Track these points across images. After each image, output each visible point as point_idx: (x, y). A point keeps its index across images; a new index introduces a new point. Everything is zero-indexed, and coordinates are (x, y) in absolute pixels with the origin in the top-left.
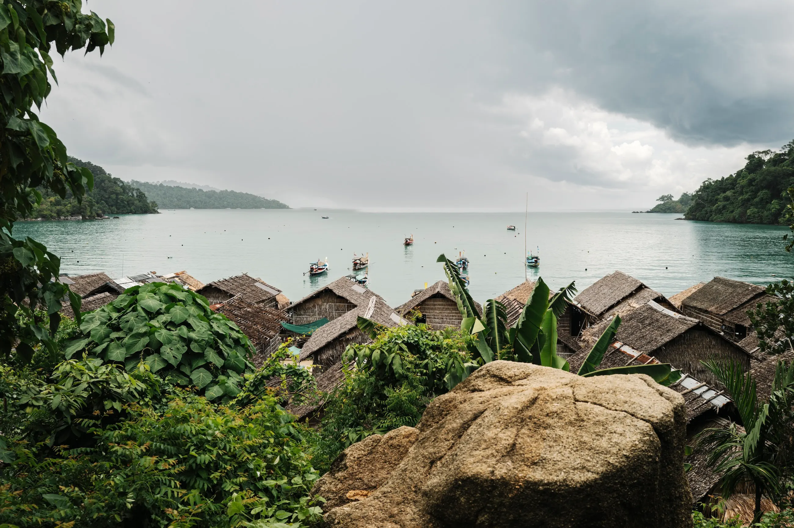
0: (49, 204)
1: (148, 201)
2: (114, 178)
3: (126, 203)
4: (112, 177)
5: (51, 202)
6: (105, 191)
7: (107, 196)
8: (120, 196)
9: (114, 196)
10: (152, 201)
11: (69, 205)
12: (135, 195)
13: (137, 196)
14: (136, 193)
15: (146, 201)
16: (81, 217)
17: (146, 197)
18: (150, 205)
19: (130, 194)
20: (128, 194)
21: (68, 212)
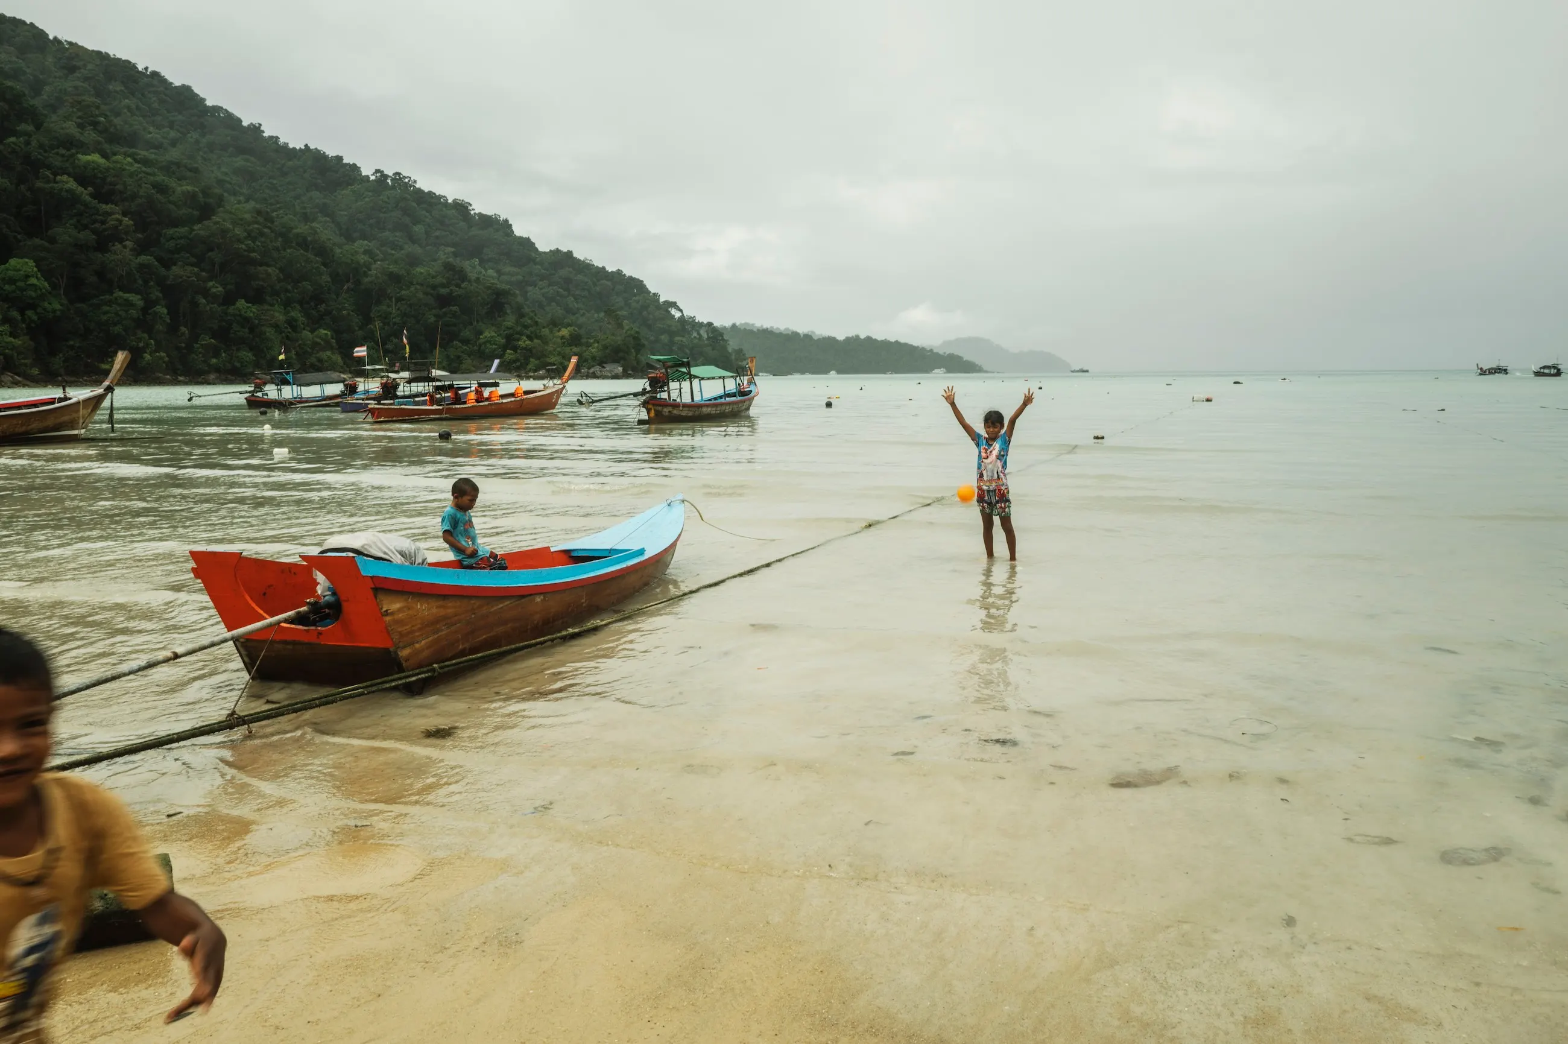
0: (559, 340)
1: (730, 350)
2: (666, 302)
3: (688, 351)
4: (662, 300)
5: (563, 337)
6: (649, 327)
7: (652, 338)
8: (677, 339)
9: (664, 338)
10: (736, 348)
11: (596, 345)
12: (705, 336)
13: (709, 338)
14: (707, 332)
15: (724, 348)
16: (621, 369)
17: (726, 341)
18: (733, 357)
19: (695, 334)
20: (689, 333)
21: (594, 358)
